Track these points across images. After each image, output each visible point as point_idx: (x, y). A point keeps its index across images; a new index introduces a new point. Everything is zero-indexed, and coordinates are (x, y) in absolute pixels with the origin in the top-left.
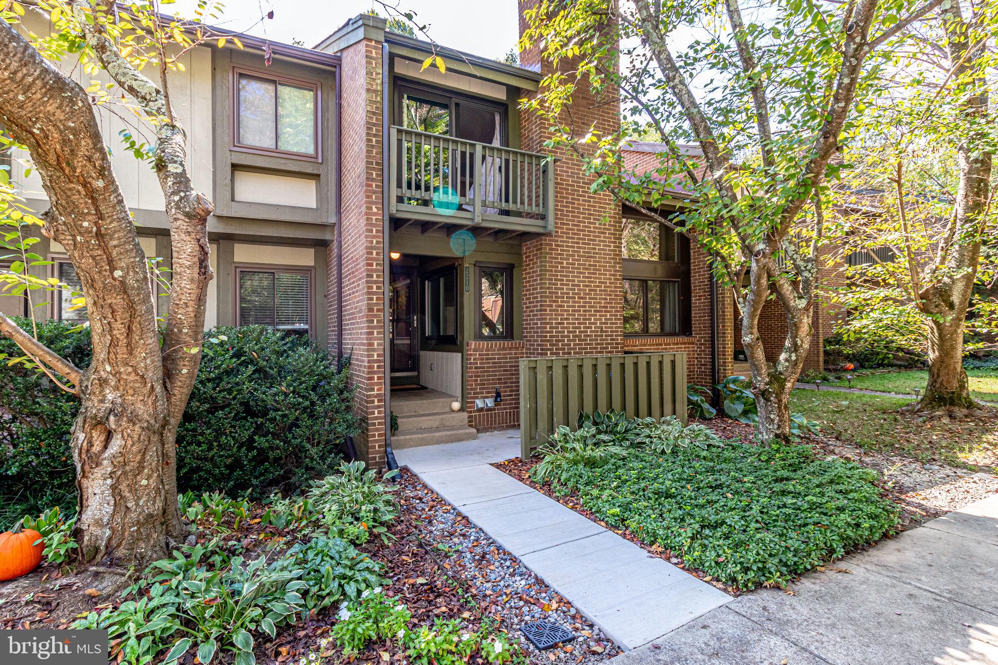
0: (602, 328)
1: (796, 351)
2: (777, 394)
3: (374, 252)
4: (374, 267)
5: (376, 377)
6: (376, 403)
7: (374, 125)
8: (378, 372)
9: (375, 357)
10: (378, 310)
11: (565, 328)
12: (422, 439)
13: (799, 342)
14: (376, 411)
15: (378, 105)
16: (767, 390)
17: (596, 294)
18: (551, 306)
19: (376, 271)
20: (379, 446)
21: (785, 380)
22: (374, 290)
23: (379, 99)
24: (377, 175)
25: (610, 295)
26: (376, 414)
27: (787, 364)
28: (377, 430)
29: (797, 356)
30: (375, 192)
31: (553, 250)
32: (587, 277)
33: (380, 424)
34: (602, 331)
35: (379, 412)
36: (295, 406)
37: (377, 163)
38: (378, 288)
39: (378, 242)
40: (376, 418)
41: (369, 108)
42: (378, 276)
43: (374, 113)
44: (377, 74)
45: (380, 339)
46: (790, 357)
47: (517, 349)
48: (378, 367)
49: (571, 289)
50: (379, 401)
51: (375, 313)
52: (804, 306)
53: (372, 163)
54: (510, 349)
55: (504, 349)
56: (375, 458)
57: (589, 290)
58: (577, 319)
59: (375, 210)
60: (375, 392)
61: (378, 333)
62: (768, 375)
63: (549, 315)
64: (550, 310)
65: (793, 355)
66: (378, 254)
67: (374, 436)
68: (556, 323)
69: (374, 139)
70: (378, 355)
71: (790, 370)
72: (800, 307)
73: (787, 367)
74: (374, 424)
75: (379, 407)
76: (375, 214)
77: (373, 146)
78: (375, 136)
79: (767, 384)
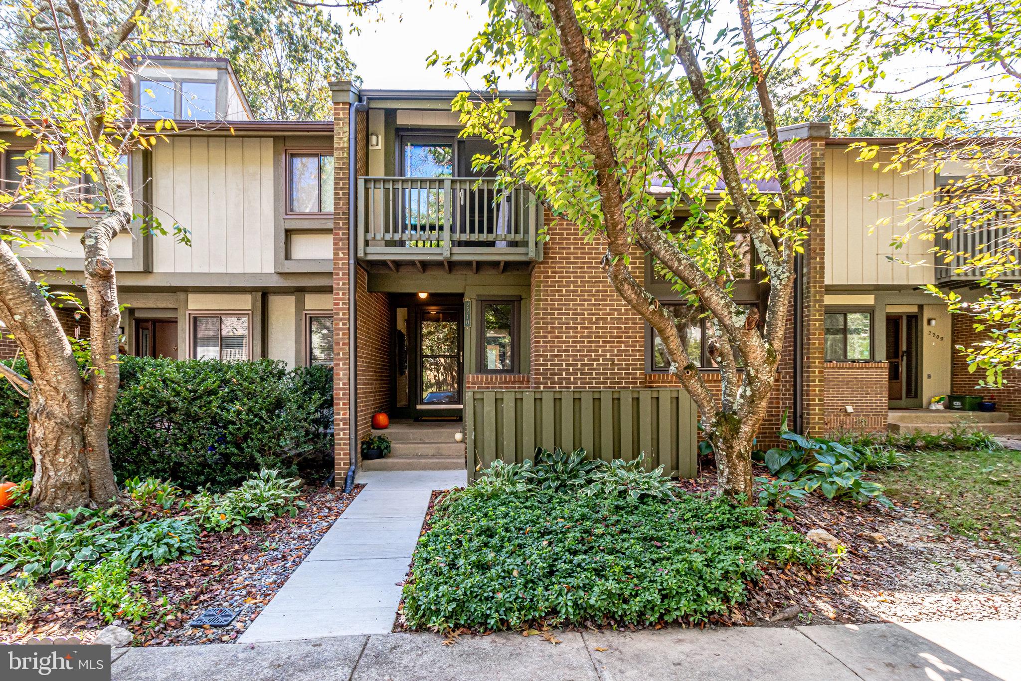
0: (613, 361)
1: (750, 383)
2: (724, 439)
3: (341, 293)
4: (341, 306)
5: (341, 403)
6: (341, 426)
7: (341, 179)
8: (344, 399)
9: (341, 386)
10: (344, 344)
11: (563, 360)
12: (409, 464)
13: (752, 372)
14: (341, 433)
15: (345, 160)
16: (713, 433)
17: (607, 323)
18: (545, 337)
19: (342, 309)
20: (344, 464)
21: (739, 422)
22: (341, 326)
23: (345, 155)
24: (343, 224)
25: (626, 323)
26: (342, 436)
27: (742, 401)
28: (342, 449)
29: (752, 390)
30: (341, 239)
31: (549, 277)
32: (594, 305)
33: (344, 444)
34: (613, 364)
35: (344, 434)
36: (248, 422)
37: (344, 213)
38: (344, 324)
39: (343, 284)
40: (341, 439)
41: (337, 165)
42: (344, 314)
43: (341, 169)
44: (344, 132)
45: (345, 370)
46: (745, 391)
47: (522, 382)
48: (344, 394)
49: (572, 319)
50: (344, 424)
51: (341, 346)
52: (742, 323)
53: (339, 214)
54: (514, 382)
55: (506, 382)
56: (340, 474)
57: (596, 319)
58: (579, 351)
59: (341, 255)
60: (341, 416)
61: (344, 364)
62: (717, 414)
63: (542, 347)
64: (544, 342)
65: (748, 389)
66: (344, 294)
67: (340, 454)
68: (551, 356)
69: (341, 192)
70: (344, 384)
71: (746, 408)
72: (737, 325)
73: (742, 405)
74: (340, 445)
75: (344, 429)
76: (342, 259)
77: (340, 199)
78: (342, 189)
79: (713, 425)
